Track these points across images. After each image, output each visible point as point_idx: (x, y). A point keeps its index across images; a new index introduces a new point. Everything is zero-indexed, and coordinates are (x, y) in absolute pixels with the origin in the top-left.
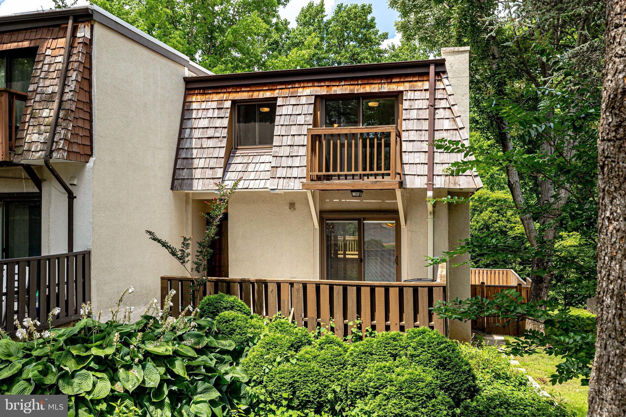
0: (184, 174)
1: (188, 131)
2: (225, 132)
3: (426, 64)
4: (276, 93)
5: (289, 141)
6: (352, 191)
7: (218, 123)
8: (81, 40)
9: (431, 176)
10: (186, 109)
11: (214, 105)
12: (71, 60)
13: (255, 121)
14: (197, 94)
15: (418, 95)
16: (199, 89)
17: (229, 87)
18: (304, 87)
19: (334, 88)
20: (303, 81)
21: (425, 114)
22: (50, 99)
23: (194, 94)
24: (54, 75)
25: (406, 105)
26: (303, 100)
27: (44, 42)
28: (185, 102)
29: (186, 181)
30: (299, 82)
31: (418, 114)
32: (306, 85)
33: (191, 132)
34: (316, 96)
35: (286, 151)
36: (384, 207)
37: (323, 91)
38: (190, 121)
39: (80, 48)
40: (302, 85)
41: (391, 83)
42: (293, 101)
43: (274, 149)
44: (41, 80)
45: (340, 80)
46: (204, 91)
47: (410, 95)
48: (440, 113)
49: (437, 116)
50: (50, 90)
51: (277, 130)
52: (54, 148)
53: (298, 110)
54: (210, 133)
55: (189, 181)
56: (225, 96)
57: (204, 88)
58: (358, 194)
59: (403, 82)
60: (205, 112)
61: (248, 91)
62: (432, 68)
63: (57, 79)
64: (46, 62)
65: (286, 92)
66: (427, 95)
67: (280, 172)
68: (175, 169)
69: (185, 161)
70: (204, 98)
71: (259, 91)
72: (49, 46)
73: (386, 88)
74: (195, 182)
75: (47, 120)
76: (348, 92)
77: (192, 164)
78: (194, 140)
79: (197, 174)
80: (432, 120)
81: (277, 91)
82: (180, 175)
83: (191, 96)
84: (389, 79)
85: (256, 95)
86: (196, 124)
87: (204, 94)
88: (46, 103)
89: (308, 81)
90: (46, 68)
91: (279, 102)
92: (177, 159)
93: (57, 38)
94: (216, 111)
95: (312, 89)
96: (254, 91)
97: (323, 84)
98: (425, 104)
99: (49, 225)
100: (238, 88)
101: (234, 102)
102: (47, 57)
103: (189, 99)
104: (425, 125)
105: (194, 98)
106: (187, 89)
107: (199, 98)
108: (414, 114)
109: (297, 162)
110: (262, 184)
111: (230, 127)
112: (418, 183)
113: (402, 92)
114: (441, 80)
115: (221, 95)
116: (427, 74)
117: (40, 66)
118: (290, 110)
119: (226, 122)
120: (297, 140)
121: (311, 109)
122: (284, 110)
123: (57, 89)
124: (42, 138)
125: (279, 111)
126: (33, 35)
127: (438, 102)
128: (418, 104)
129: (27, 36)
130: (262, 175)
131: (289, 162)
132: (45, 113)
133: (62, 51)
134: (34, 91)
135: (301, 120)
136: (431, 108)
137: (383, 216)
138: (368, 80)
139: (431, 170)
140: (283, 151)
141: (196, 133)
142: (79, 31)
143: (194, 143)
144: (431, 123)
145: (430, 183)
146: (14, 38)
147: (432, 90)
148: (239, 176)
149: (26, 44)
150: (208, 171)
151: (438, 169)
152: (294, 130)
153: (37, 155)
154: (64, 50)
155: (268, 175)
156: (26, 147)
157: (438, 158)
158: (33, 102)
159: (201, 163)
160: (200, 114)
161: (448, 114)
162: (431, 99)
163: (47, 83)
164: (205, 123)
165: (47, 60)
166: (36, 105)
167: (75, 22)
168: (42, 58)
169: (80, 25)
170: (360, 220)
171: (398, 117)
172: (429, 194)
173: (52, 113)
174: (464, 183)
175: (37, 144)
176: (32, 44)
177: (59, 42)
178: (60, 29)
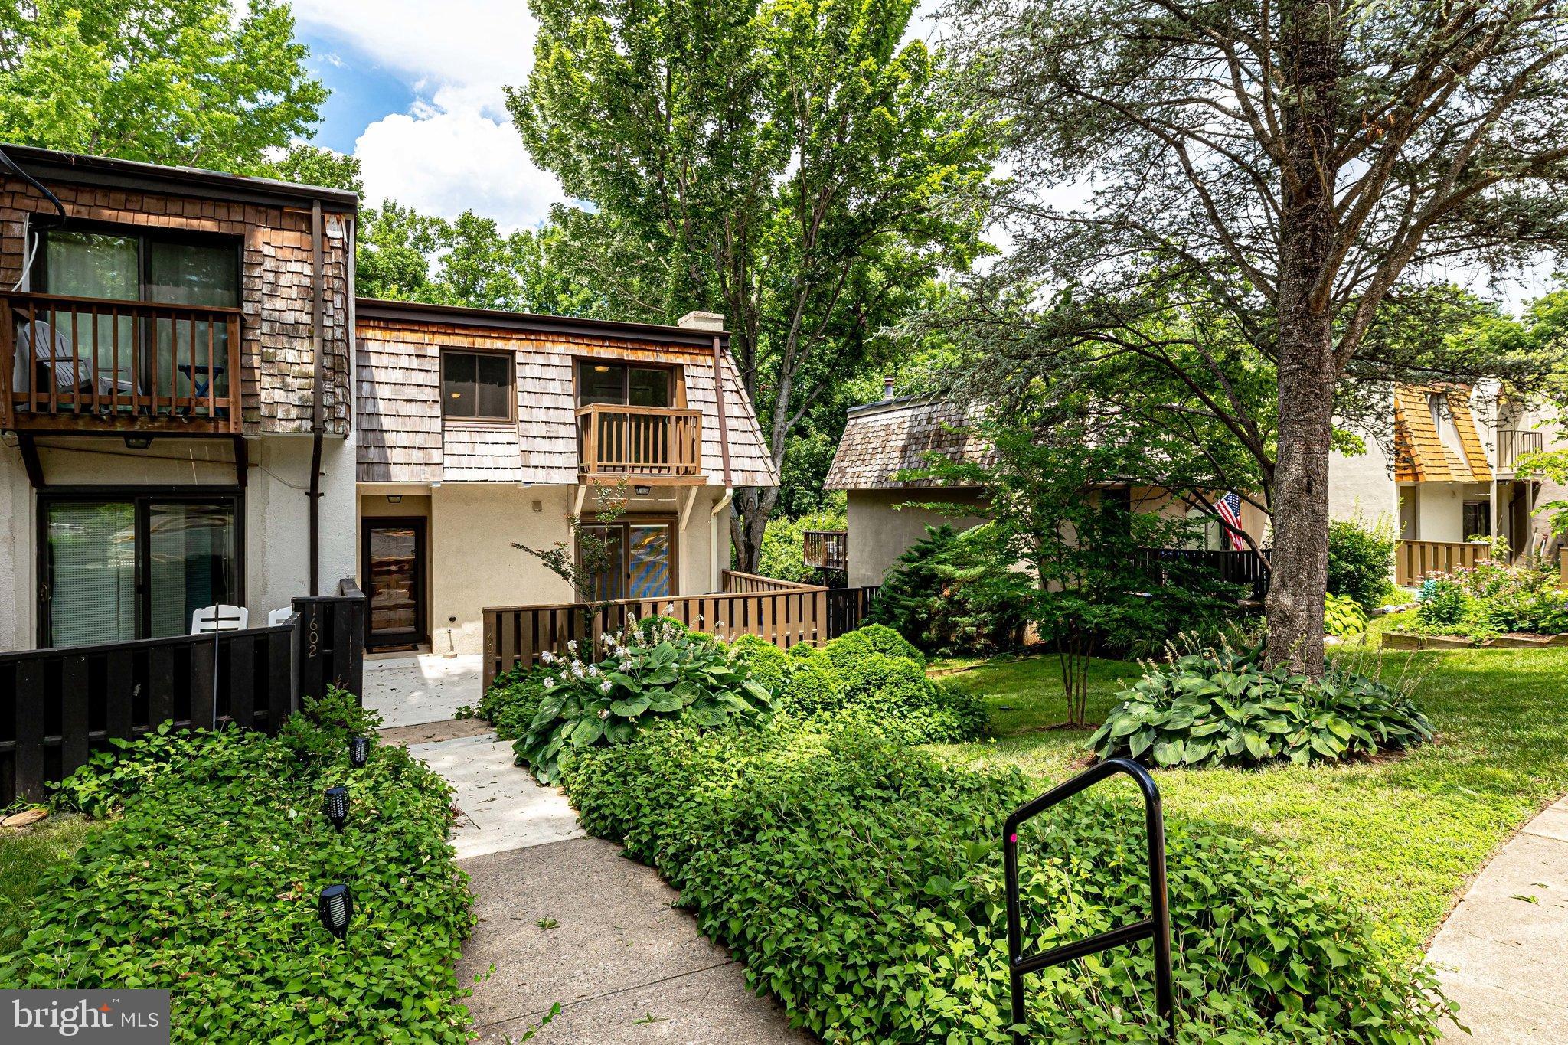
0: (373, 454)
1: (366, 386)
2: (435, 395)
3: (710, 336)
4: (511, 345)
5: (541, 415)
6: (637, 487)
7: (421, 378)
8: (334, 243)
9: (727, 470)
10: (358, 350)
11: (411, 349)
12: (324, 272)
13: (474, 381)
14: (374, 328)
15: (700, 371)
16: (379, 319)
17: (433, 324)
18: (553, 341)
19: (596, 349)
20: (553, 333)
21: (713, 396)
22: (290, 332)
23: (368, 327)
24: (294, 293)
25: (689, 382)
26: (555, 360)
27: (252, 231)
29: (375, 468)
30: (546, 333)
31: (705, 396)
32: (556, 339)
33: (372, 389)
34: (573, 357)
35: (542, 430)
36: (658, 507)
37: (582, 351)
38: (366, 371)
39: (335, 255)
40: (551, 338)
41: (667, 352)
42: (539, 359)
43: (520, 425)
44: (265, 298)
45: (604, 339)
46: (388, 324)
47: (689, 371)
48: (728, 397)
49: (725, 400)
50: (290, 317)
51: (523, 399)
52: (326, 415)
53: (551, 373)
54: (411, 392)
55: (382, 469)
56: (427, 338)
57: (386, 320)
58: (645, 491)
59: (683, 353)
60: (394, 359)
61: (466, 335)
62: (717, 341)
63: (300, 302)
64: (267, 266)
65: (529, 346)
66: (712, 373)
67: (534, 459)
69: (370, 435)
70: (389, 335)
71: (485, 337)
72: (267, 240)
73: (663, 358)
74: (394, 469)
75: (297, 368)
76: (615, 356)
77: (383, 439)
78: (379, 402)
79: (395, 456)
80: (720, 404)
81: (513, 342)
82: (367, 457)
83: (365, 330)
84: (665, 346)
85: (480, 343)
86: (379, 375)
87: (386, 329)
88: (285, 339)
89: (559, 334)
90: (270, 277)
91: (519, 357)
93: (282, 230)
94: (414, 359)
95: (566, 345)
96: (475, 336)
97: (580, 341)
98: (710, 384)
99: (264, 542)
100: (450, 328)
101: (442, 348)
102: (267, 260)
103: (361, 335)
104: (714, 410)
105: (370, 334)
107: (379, 334)
108: (699, 395)
109: (559, 445)
110: (509, 475)
111: (442, 388)
112: (715, 479)
113: (681, 366)
114: (726, 357)
115: (420, 335)
116: (711, 347)
117: (257, 272)
118: (537, 372)
119: (435, 379)
120: (553, 416)
121: (568, 374)
122: (527, 371)
123: (306, 319)
124: (294, 398)
125: (520, 371)
126: (222, 213)
127: (724, 383)
128: (702, 383)
129: (208, 210)
130: (502, 462)
131: (546, 445)
132: (291, 356)
133: (298, 254)
134: (257, 315)
135: (554, 386)
136: (719, 390)
137: (656, 518)
138: (640, 344)
139: (726, 463)
140: (535, 429)
141: (382, 392)
142: (328, 226)
143: (382, 408)
144: (721, 408)
145: (727, 479)
146: (173, 207)
147: (717, 368)
148: (465, 461)
149: (209, 226)
150: (415, 452)
151: (734, 463)
152: (547, 401)
153: (292, 426)
154: (305, 254)
155: (518, 462)
156: (264, 411)
157: (732, 450)
158: (261, 332)
159: (401, 439)
160: (385, 360)
161: (735, 398)
162: (717, 378)
163: (280, 304)
164: (397, 376)
165: (269, 264)
166: (266, 341)
167: (323, 211)
168: (259, 260)
169: (327, 216)
170: (626, 524)
171: (673, 395)
172: (730, 492)
173: (307, 357)
174: (762, 480)
175: (286, 407)
176: (224, 229)
177: (290, 238)
178: (283, 214)
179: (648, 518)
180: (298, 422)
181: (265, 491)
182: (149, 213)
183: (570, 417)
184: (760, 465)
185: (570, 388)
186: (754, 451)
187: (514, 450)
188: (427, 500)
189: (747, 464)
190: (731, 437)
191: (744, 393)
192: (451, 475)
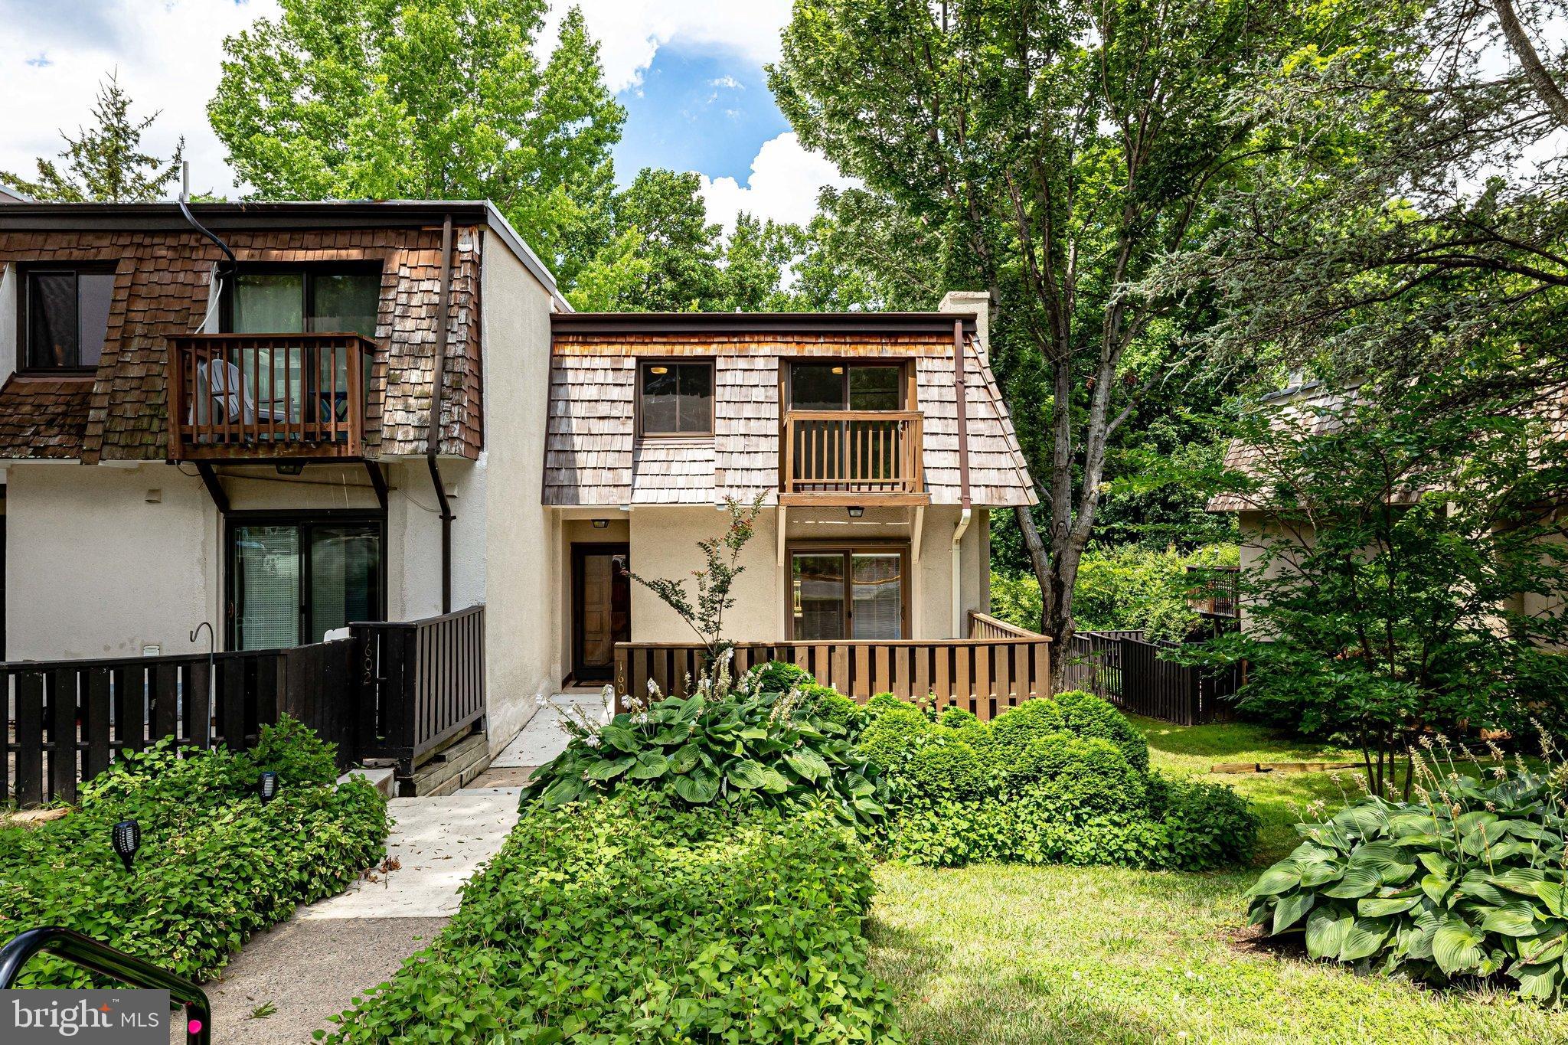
0: (563, 477)
1: (561, 405)
2: (629, 411)
3: (950, 320)
4: (712, 350)
5: (740, 427)
6: (850, 508)
7: (615, 393)
8: (466, 257)
9: (965, 486)
10: (556, 368)
11: (607, 363)
12: (452, 288)
13: (674, 393)
14: (573, 343)
15: (937, 365)
16: (577, 334)
17: (631, 334)
18: (759, 342)
19: (809, 347)
20: (758, 333)
21: (951, 394)
22: (417, 352)
23: (566, 343)
24: (423, 312)
25: (921, 378)
26: (760, 363)
27: (392, 254)
28: (552, 355)
29: (565, 490)
30: (751, 333)
31: (940, 394)
32: (762, 339)
33: (567, 408)
34: (781, 358)
35: (738, 444)
36: (885, 532)
37: (792, 351)
38: (562, 389)
39: (466, 270)
40: (756, 339)
41: (896, 344)
42: (742, 364)
43: (717, 440)
44: (397, 320)
45: (818, 334)
46: (585, 339)
47: (922, 365)
48: (972, 394)
49: (968, 399)
50: (417, 338)
51: (720, 410)
52: (441, 435)
53: (754, 378)
54: (604, 409)
55: (571, 491)
56: (625, 349)
57: (585, 334)
58: (859, 513)
59: (915, 344)
60: (590, 374)
61: (664, 343)
62: (959, 326)
63: (428, 320)
64: (402, 288)
65: (731, 349)
66: (952, 365)
67: (730, 478)
68: (545, 469)
69: (562, 456)
70: (586, 350)
71: (683, 344)
72: (404, 261)
73: (889, 351)
74: (583, 492)
75: (419, 388)
76: (830, 354)
77: (574, 460)
78: (574, 421)
79: (586, 477)
80: (961, 403)
81: (714, 346)
82: (554, 479)
83: (561, 346)
84: (893, 337)
85: (679, 351)
86: (574, 393)
87: (584, 343)
88: (411, 360)
89: (766, 333)
90: (402, 299)
91: (720, 364)
92: (547, 451)
93: (418, 249)
94: (610, 373)
95: (773, 345)
96: (675, 344)
97: (790, 339)
98: (949, 379)
100: (646, 337)
101: (640, 360)
102: (403, 281)
103: (559, 351)
104: (952, 411)
105: (568, 350)
106: (555, 334)
107: (577, 349)
108: (934, 393)
109: (758, 461)
110: (701, 496)
111: (637, 402)
112: (948, 497)
113: (913, 359)
114: (970, 345)
115: (618, 347)
116: (951, 334)
117: (391, 295)
118: (739, 378)
119: (629, 393)
120: (755, 427)
121: (774, 378)
122: (729, 378)
123: (431, 337)
124: (413, 419)
125: (719, 379)
126: (367, 240)
127: (967, 377)
128: (936, 379)
129: (355, 240)
130: (697, 482)
131: (744, 461)
132: (415, 376)
133: (431, 273)
134: (388, 337)
135: (758, 394)
136: (961, 386)
137: (882, 545)
138: (862, 337)
139: (965, 477)
140: (731, 444)
141: (577, 410)
142: (460, 240)
143: (575, 426)
144: (961, 410)
145: (965, 496)
146: (327, 241)
147: (960, 359)
148: (657, 481)
149: (355, 254)
150: (605, 473)
151: (974, 477)
152: (748, 411)
153: (409, 447)
154: (437, 272)
155: (711, 481)
156: (386, 433)
157: (974, 460)
158: (389, 356)
159: (592, 460)
160: (581, 377)
161: (982, 395)
162: (960, 371)
163: (410, 324)
164: (591, 392)
165: (404, 285)
166: (393, 362)
167: (454, 225)
168: (394, 282)
169: (460, 231)
170: (847, 553)
171: (905, 396)
172: (967, 513)
173: (429, 377)
174: (1012, 498)
175: (406, 428)
176: (369, 255)
177: (424, 256)
178: (421, 233)
179: (872, 546)
180: (415, 444)
181: (404, 514)
182: (307, 249)
183: (773, 428)
184: (1012, 478)
185: (774, 394)
186: (1005, 461)
187: (710, 468)
188: (624, 525)
189: (993, 478)
190: (973, 444)
191: (994, 388)
192: (640, 497)
